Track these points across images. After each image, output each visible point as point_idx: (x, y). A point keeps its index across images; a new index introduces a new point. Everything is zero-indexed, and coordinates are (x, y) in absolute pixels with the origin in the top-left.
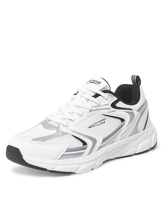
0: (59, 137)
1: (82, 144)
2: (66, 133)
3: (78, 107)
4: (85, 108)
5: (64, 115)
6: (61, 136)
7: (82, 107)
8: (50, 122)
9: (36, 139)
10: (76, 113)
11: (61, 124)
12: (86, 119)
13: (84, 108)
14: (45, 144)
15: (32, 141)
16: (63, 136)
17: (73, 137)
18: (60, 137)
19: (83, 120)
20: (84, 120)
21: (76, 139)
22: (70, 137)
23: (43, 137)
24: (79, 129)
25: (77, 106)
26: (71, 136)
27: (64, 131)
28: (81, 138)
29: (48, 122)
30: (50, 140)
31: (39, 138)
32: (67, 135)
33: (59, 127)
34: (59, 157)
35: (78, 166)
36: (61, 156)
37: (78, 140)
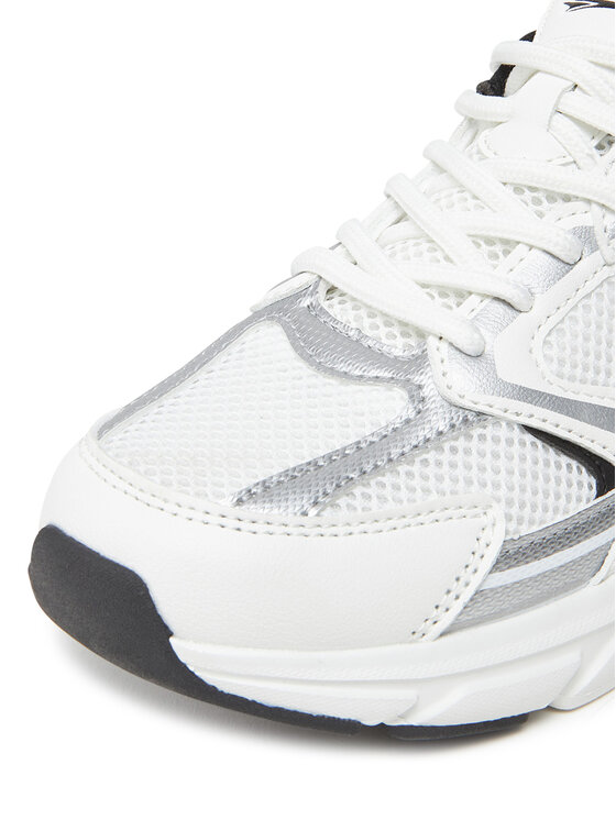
0: (431, 456)
1: (593, 481)
2: (479, 414)
3: (540, 195)
4: (589, 201)
5: (439, 255)
6: (447, 446)
7: (567, 199)
8: (335, 309)
9: (265, 485)
10: (531, 247)
11: (432, 342)
12: (601, 285)
13: (581, 205)
14: (341, 530)
15: (242, 511)
16: (461, 443)
17: (529, 438)
18: (440, 449)
19: (582, 293)
20: (588, 296)
21: (551, 450)
22: (510, 442)
23: (315, 464)
24: (567, 370)
25: (532, 189)
26: (517, 433)
27: (466, 403)
28: (585, 443)
29: (325, 304)
30: (373, 490)
31: (286, 473)
32: (489, 431)
33: (419, 361)
34: (446, 620)
35: (570, 658)
36: (457, 607)
37: (564, 460)
